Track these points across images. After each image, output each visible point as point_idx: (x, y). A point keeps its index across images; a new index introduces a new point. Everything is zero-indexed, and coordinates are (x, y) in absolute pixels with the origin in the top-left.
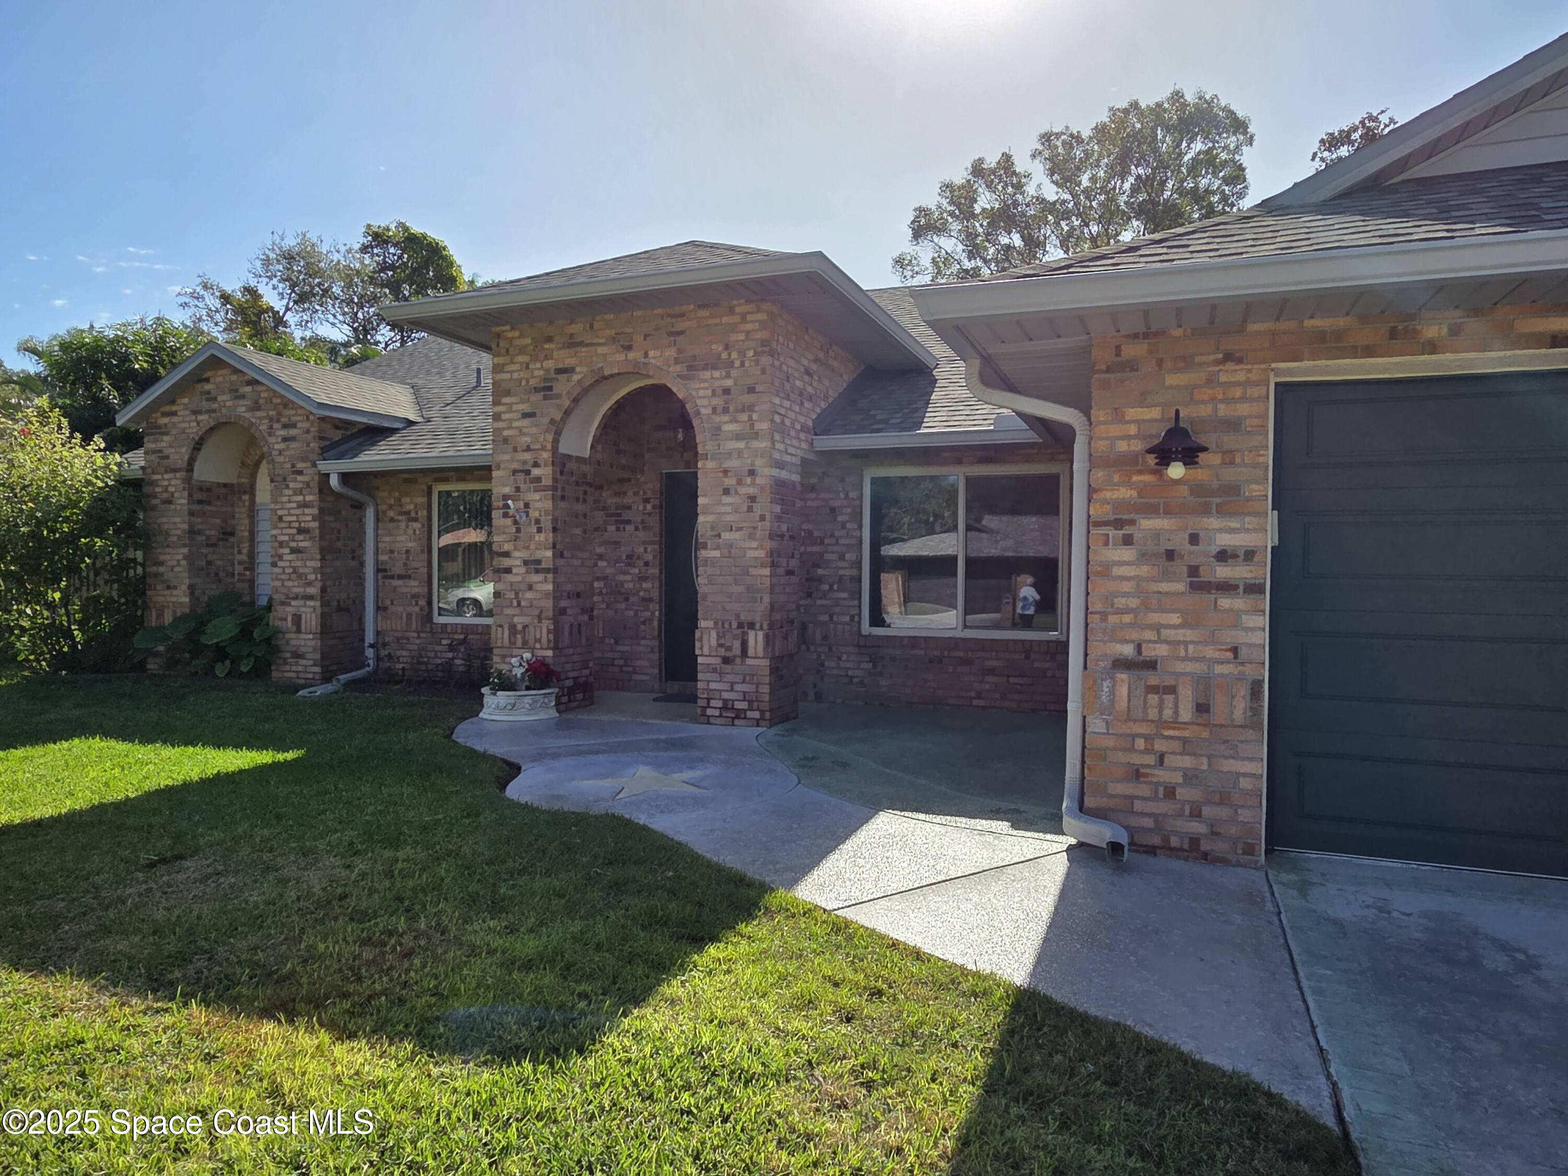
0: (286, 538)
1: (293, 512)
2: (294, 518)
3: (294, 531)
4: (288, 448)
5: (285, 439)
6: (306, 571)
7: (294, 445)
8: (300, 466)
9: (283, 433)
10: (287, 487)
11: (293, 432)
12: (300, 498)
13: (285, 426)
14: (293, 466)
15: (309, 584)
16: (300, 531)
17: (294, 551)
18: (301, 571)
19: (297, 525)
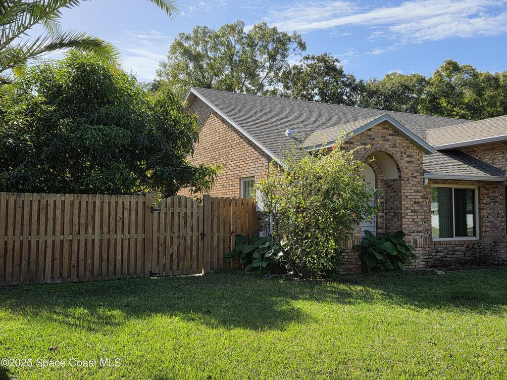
0: (410, 206)
1: (412, 194)
2: (413, 197)
3: (413, 203)
4: (410, 166)
5: (408, 162)
6: (418, 220)
7: (412, 165)
8: (415, 174)
9: (407, 159)
10: (409, 183)
11: (412, 159)
12: (416, 188)
13: (408, 156)
14: (412, 174)
15: (420, 226)
16: (415, 203)
17: (412, 211)
18: (416, 220)
19: (414, 200)
